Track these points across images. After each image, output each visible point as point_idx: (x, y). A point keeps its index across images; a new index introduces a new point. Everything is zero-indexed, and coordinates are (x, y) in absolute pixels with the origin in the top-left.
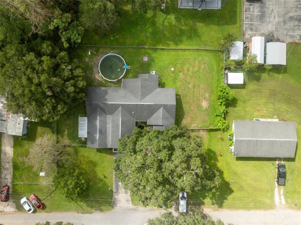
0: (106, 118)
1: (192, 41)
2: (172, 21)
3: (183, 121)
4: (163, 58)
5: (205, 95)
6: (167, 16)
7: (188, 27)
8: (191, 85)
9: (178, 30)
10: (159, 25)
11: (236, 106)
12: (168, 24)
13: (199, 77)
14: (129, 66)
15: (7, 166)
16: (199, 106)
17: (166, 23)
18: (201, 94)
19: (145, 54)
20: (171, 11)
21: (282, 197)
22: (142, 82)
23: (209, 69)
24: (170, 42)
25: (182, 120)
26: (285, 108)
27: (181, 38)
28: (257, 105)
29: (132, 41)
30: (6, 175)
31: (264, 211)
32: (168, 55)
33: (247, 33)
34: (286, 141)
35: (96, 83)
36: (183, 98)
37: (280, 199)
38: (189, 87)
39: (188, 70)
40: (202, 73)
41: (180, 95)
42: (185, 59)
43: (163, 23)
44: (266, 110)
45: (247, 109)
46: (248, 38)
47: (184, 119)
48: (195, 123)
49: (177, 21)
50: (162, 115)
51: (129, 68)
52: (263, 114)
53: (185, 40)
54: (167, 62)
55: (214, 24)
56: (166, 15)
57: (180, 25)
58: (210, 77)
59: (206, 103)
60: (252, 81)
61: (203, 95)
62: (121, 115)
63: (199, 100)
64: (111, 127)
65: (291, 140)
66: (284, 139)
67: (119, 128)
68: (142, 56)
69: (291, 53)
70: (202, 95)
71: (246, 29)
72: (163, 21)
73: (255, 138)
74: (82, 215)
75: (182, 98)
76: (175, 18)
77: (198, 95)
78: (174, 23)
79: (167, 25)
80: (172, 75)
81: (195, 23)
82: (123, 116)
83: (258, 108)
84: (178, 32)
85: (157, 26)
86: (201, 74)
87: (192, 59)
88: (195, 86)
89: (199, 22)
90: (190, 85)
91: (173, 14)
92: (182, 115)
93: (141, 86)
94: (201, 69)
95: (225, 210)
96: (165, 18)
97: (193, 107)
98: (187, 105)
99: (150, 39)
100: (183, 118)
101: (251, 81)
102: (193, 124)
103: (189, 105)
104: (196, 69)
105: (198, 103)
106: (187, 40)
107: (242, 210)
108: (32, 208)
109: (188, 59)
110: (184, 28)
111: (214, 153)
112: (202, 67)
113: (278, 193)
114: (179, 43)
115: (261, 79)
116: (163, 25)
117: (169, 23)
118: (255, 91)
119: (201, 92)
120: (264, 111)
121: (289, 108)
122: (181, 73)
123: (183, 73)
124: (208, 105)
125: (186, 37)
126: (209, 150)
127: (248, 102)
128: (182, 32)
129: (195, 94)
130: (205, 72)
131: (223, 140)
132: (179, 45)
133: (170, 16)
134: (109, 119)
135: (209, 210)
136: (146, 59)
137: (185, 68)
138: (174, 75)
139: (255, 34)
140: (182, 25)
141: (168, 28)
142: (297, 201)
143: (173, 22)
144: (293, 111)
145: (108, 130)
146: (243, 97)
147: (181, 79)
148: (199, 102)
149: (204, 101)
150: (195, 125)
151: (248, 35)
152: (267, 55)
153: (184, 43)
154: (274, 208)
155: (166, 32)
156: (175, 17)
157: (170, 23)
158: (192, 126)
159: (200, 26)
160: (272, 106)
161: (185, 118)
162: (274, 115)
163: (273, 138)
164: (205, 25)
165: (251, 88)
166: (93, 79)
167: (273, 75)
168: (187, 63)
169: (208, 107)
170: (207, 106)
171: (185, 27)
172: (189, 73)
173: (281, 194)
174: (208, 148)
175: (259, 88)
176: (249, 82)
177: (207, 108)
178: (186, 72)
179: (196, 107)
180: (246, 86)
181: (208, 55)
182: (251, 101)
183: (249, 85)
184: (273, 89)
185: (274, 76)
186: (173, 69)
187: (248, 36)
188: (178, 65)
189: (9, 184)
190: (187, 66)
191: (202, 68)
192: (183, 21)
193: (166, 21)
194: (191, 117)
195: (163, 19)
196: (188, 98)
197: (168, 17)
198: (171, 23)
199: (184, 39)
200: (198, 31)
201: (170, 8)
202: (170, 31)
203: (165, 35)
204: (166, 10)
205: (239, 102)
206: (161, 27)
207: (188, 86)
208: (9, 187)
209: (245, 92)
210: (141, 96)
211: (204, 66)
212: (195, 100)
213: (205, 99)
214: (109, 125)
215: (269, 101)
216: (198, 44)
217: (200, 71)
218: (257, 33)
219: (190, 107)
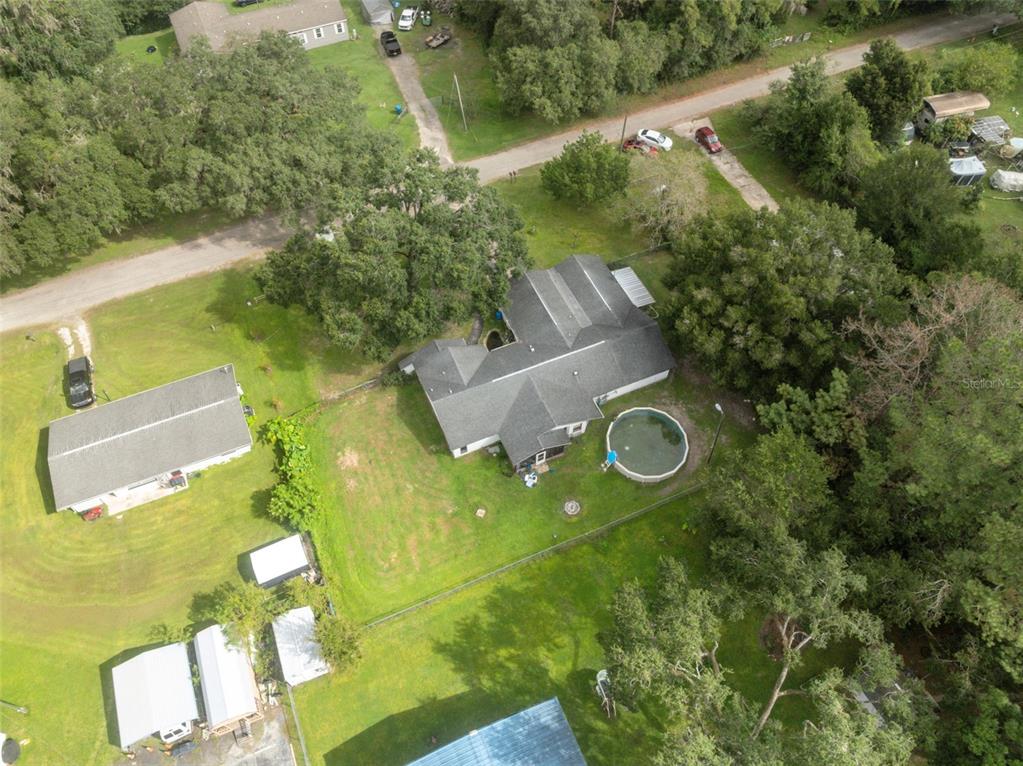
0: (591, 319)
1: (457, 623)
2: (550, 655)
3: (395, 398)
4: (523, 532)
5: (359, 481)
6: (574, 665)
7: (490, 661)
8: (408, 489)
9: (520, 636)
10: (586, 624)
11: (252, 498)
12: (557, 640)
13: (393, 522)
14: (605, 470)
15: (742, 181)
16: (363, 447)
17: (565, 639)
18: (371, 478)
19: (581, 521)
20: (569, 691)
21: (68, 341)
22: (547, 419)
23: (373, 559)
24: (528, 588)
25: (399, 400)
26: (91, 555)
27: (496, 616)
28: (185, 526)
29: (636, 540)
30: (732, 167)
31: (115, 299)
32: (513, 547)
33: (274, 741)
34: (82, 446)
35: (664, 397)
36: (418, 450)
37: (73, 335)
38: (411, 483)
39: (433, 527)
40: (388, 536)
41: (429, 454)
42: (456, 556)
43: (574, 636)
44: (153, 524)
45: (216, 502)
46: (268, 724)
47: (395, 403)
48: (361, 405)
49: (536, 664)
50: (456, 369)
51: (603, 465)
52: (162, 509)
53: (481, 614)
54: (505, 527)
55: (405, 716)
56: (579, 669)
57: (518, 655)
58: (359, 538)
59: (348, 463)
60: (219, 588)
61: (363, 480)
62: (557, 332)
63: (370, 462)
64: (570, 307)
65: (67, 453)
66: (92, 448)
67: (549, 306)
68: (585, 513)
69: (94, 743)
70: (366, 479)
71: (284, 752)
72: (577, 643)
73: (180, 419)
74: (538, 162)
75: (421, 448)
76: (545, 671)
77: (377, 472)
78: (542, 653)
79: (558, 637)
80: (477, 499)
81: (473, 685)
82: (555, 332)
83: (182, 518)
84: (515, 629)
85: (589, 620)
86: (390, 533)
87: (437, 565)
88: (397, 491)
89: (459, 698)
90: (411, 491)
91: (557, 682)
92: (403, 412)
93: (545, 411)
94: (396, 547)
95: (218, 269)
96: (576, 655)
97: (381, 437)
98: (400, 437)
99: (590, 568)
100: (398, 405)
101: (222, 586)
102: (364, 402)
103: (394, 439)
104: (411, 540)
105: (370, 454)
106: (476, 617)
107: (176, 281)
108: (643, 138)
109: (446, 561)
110: (503, 653)
111: (282, 366)
112: (395, 555)
113: (81, 345)
114: (496, 596)
115: (188, 607)
116: (571, 629)
117: (558, 647)
118: (204, 563)
119: (372, 483)
120: (159, 518)
121: (78, 560)
122: (451, 511)
123: (445, 513)
124: (339, 462)
125: (485, 626)
126: (299, 368)
127: (219, 524)
128: (501, 637)
129: (387, 472)
130: (380, 545)
131: (265, 403)
132: (493, 593)
133: (564, 669)
134: (583, 320)
135: (258, 257)
136: (571, 507)
137: (444, 530)
138: (471, 501)
139: (245, 753)
140: (510, 658)
141: (551, 628)
142: (26, 347)
143: (546, 653)
144: (63, 557)
145: (573, 298)
146: (238, 531)
147: (445, 497)
148: (367, 457)
149: (356, 464)
150: (358, 402)
151: (269, 737)
152: (189, 675)
153: (479, 603)
154: (86, 313)
155: (553, 612)
156: (547, 674)
157: (554, 648)
158: (365, 397)
159: (449, 684)
160: (134, 541)
161: (392, 406)
162: (125, 522)
163: (124, 439)
164: (435, 698)
165: (219, 567)
166: (677, 401)
167: (149, 638)
168: (445, 548)
169: (337, 458)
170: (341, 459)
171: (498, 656)
172: (429, 519)
173: (73, 347)
174: (302, 372)
175: (192, 578)
176: (227, 583)
177: (339, 454)
178: (439, 520)
179: (373, 442)
180: (236, 566)
181: (391, 603)
182: (209, 528)
183: (228, 571)
184: (141, 594)
185: (147, 636)
186: (481, 513)
187: (270, 732)
188: (471, 531)
189: (714, 158)
190: (443, 539)
191: (395, 550)
192: (516, 676)
193: (569, 650)
194: (377, 415)
195: (581, 651)
196: (405, 455)
197: (569, 665)
198: (549, 650)
199: (486, 619)
200: (453, 666)
201: (577, 700)
202: (541, 622)
203: (551, 600)
204: (589, 686)
205: (247, 511)
206: (574, 619)
207: (417, 486)
208: (711, 152)
209: (234, 547)
210: (532, 389)
211: (390, 559)
212: (380, 457)
213: (356, 473)
214: (576, 307)
215: (149, 552)
216: (435, 623)
217: (395, 539)
218: (240, 760)
219: (391, 436)
